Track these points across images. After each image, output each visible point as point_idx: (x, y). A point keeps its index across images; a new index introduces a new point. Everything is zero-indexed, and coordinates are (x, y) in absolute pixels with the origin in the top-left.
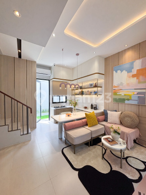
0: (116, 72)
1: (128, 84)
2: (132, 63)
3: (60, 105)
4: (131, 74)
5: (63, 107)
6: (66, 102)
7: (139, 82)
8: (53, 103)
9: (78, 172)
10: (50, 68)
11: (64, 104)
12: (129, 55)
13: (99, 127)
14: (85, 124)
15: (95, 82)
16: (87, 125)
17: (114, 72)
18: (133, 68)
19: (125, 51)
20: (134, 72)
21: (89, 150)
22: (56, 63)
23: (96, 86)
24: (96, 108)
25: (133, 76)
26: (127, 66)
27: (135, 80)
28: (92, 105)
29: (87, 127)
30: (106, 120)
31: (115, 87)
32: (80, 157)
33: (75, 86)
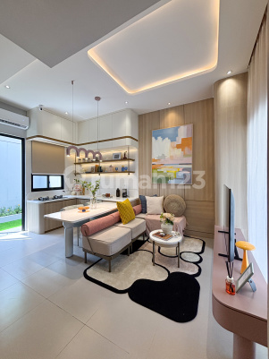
0: (156, 139)
1: (171, 157)
2: (176, 129)
3: (51, 194)
4: (176, 143)
5: (58, 197)
6: (62, 188)
7: (185, 155)
8: (33, 190)
9: (127, 294)
10: (26, 112)
11: (59, 193)
12: (172, 117)
13: (138, 222)
14: (117, 220)
15: (123, 152)
16: (120, 221)
17: (153, 138)
18: (177, 136)
19: (167, 110)
20: (179, 141)
21: (131, 260)
22: (46, 105)
23: (125, 159)
24: (125, 195)
25: (178, 147)
26: (170, 132)
27: (179, 152)
28: (118, 191)
29: (121, 225)
30: (144, 211)
31: (155, 161)
32: (122, 274)
33: (94, 154)
